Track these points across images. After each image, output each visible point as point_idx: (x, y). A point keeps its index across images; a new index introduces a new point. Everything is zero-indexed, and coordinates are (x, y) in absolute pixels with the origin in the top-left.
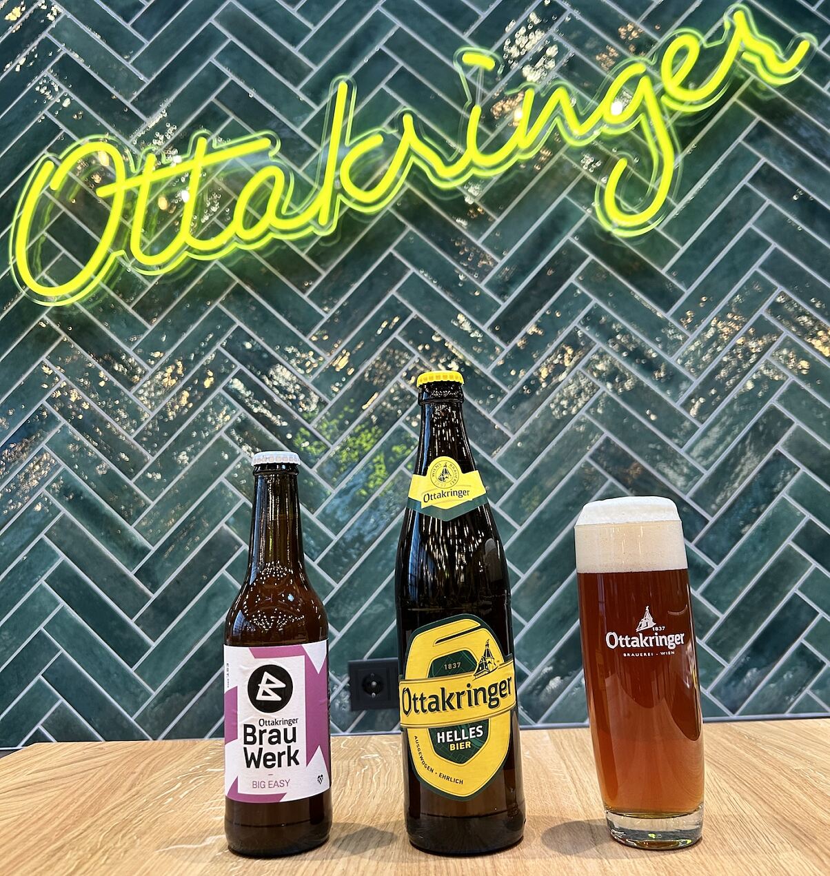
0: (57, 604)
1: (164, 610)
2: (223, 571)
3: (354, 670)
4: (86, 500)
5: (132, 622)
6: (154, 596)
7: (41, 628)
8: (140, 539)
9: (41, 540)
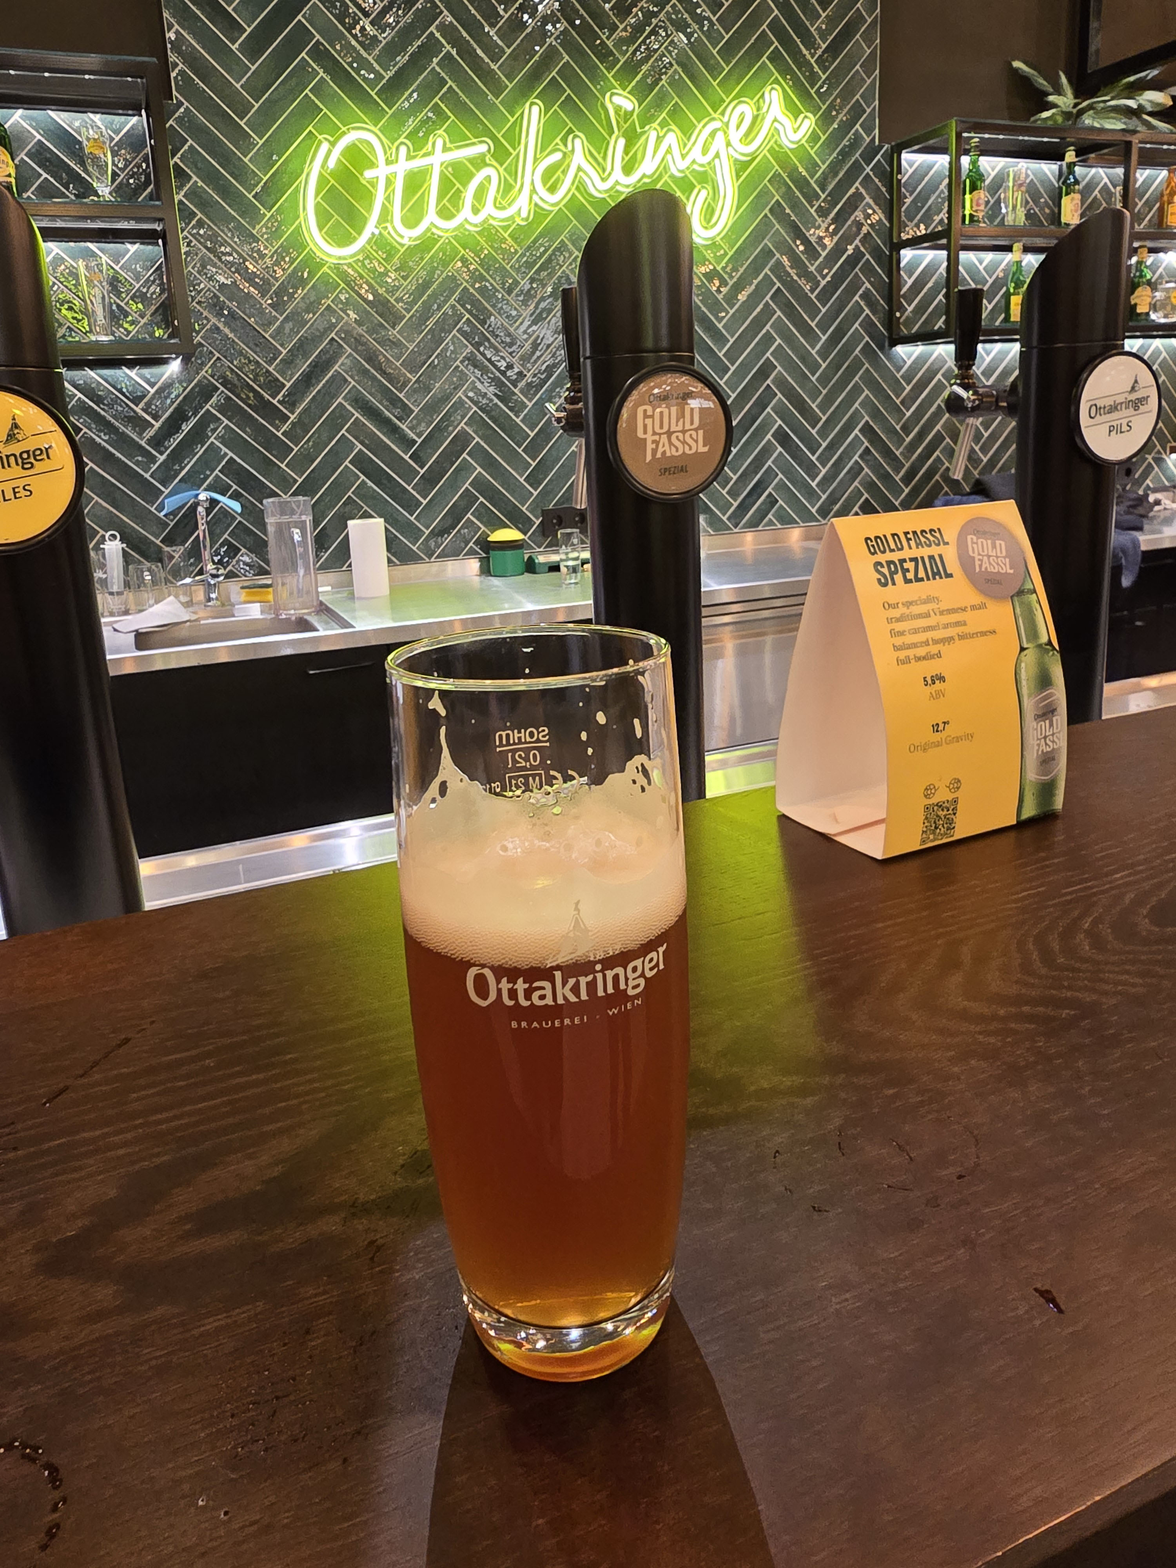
0: (359, 478)
1: (430, 480)
2: (464, 455)
3: (545, 513)
4: (371, 407)
5: (409, 488)
6: (422, 472)
7: (350, 493)
8: (412, 435)
9: (343, 434)
